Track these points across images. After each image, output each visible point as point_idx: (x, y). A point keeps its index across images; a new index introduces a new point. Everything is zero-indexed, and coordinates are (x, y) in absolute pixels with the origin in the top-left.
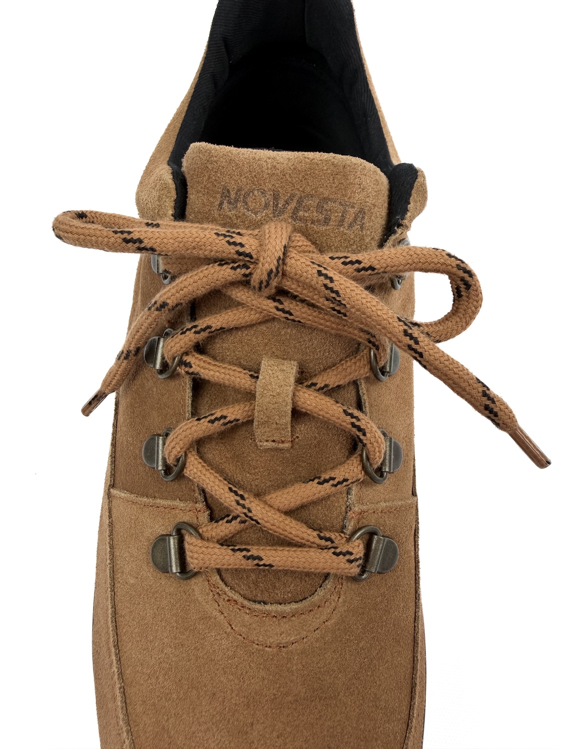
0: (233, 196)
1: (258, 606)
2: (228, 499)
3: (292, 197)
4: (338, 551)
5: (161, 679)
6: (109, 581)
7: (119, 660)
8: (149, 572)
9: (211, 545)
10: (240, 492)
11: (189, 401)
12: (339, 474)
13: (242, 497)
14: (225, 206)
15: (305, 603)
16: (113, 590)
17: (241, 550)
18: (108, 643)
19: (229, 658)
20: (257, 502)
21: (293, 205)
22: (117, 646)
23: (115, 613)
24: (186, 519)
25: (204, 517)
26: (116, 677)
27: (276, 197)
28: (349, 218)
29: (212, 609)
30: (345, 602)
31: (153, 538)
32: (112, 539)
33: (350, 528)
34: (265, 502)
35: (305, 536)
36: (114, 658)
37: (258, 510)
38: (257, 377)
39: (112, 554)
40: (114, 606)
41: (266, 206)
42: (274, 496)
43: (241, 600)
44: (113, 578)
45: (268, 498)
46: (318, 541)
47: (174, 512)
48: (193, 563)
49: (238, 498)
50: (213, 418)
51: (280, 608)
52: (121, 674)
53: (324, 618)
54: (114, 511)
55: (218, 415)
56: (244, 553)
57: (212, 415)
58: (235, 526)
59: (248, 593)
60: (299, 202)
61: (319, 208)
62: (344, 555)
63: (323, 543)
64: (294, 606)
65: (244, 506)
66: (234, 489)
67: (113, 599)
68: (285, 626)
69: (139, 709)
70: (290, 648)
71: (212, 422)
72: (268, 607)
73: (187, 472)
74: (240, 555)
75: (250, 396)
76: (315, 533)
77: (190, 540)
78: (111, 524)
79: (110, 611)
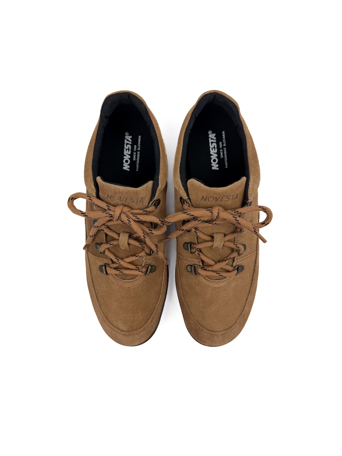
0: (110, 196)
1: (123, 280)
2: (115, 260)
3: (124, 198)
4: (139, 271)
5: (104, 293)
6: (90, 272)
7: (94, 289)
8: (99, 272)
9: (112, 269)
10: (118, 259)
11: (105, 238)
12: (140, 255)
13: (118, 260)
14: (108, 198)
15: (134, 280)
16: (91, 275)
17: (119, 270)
18: (91, 285)
19: (118, 290)
20: (121, 261)
21: (125, 199)
22: (93, 286)
23: (92, 280)
24: (106, 262)
25: (110, 262)
26: (94, 292)
27: (120, 197)
28: (139, 201)
29: (113, 280)
30: (143, 279)
31: (99, 265)
32: (89, 263)
33: (143, 265)
34: (124, 261)
35: (133, 267)
36: (93, 288)
37: (122, 263)
38: (119, 236)
39: (90, 266)
40: (92, 278)
41: (118, 199)
42: (126, 259)
43: (120, 279)
44: (91, 272)
45: (124, 260)
46: (136, 268)
47: (103, 261)
48: (108, 273)
49: (117, 260)
50: (110, 244)
51: (128, 281)
52: (95, 292)
53: (138, 282)
54: (89, 257)
55: (111, 243)
56: (119, 271)
57: (110, 243)
58: (117, 265)
59: (121, 278)
60: (126, 198)
61: (131, 200)
62: (141, 271)
63: (137, 268)
64: (131, 280)
65: (119, 262)
66: (116, 258)
67: (91, 277)
68: (130, 284)
69: (100, 298)
70: (131, 288)
71: (110, 245)
72: (126, 280)
73: (105, 253)
74: (118, 272)
75: (118, 240)
76: (135, 267)
77: (108, 268)
78: (89, 260)
79: (91, 279)
